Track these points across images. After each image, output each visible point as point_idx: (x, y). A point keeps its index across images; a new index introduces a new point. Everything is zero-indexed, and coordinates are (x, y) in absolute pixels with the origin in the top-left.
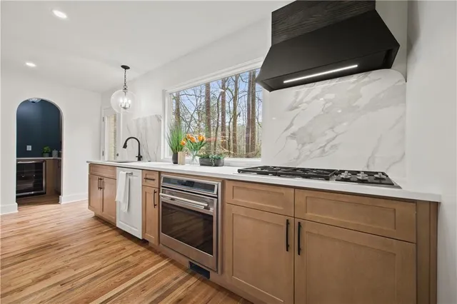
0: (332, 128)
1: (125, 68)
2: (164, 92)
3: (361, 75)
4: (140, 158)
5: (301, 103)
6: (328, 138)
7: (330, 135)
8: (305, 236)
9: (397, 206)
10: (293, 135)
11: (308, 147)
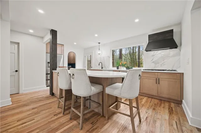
0: (163, 61)
1: (99, 43)
2: (111, 50)
3: (170, 49)
4: (102, 68)
5: (155, 55)
6: (162, 63)
7: (163, 62)
8: (160, 81)
9: (177, 74)
10: (153, 62)
11: (157, 65)
